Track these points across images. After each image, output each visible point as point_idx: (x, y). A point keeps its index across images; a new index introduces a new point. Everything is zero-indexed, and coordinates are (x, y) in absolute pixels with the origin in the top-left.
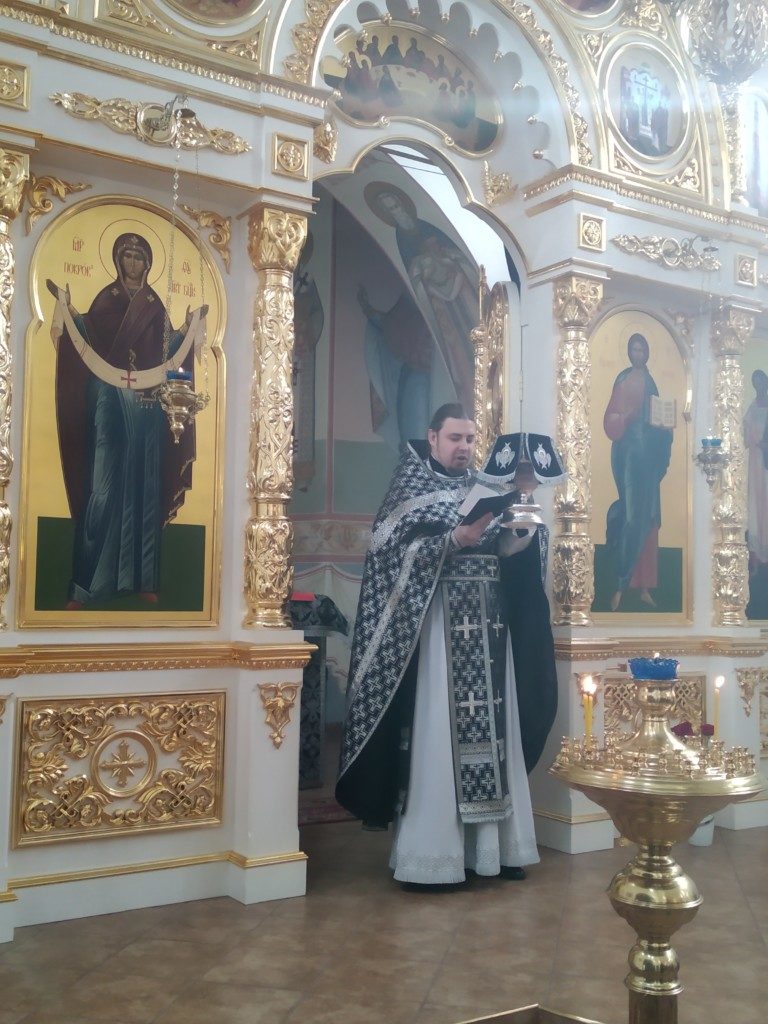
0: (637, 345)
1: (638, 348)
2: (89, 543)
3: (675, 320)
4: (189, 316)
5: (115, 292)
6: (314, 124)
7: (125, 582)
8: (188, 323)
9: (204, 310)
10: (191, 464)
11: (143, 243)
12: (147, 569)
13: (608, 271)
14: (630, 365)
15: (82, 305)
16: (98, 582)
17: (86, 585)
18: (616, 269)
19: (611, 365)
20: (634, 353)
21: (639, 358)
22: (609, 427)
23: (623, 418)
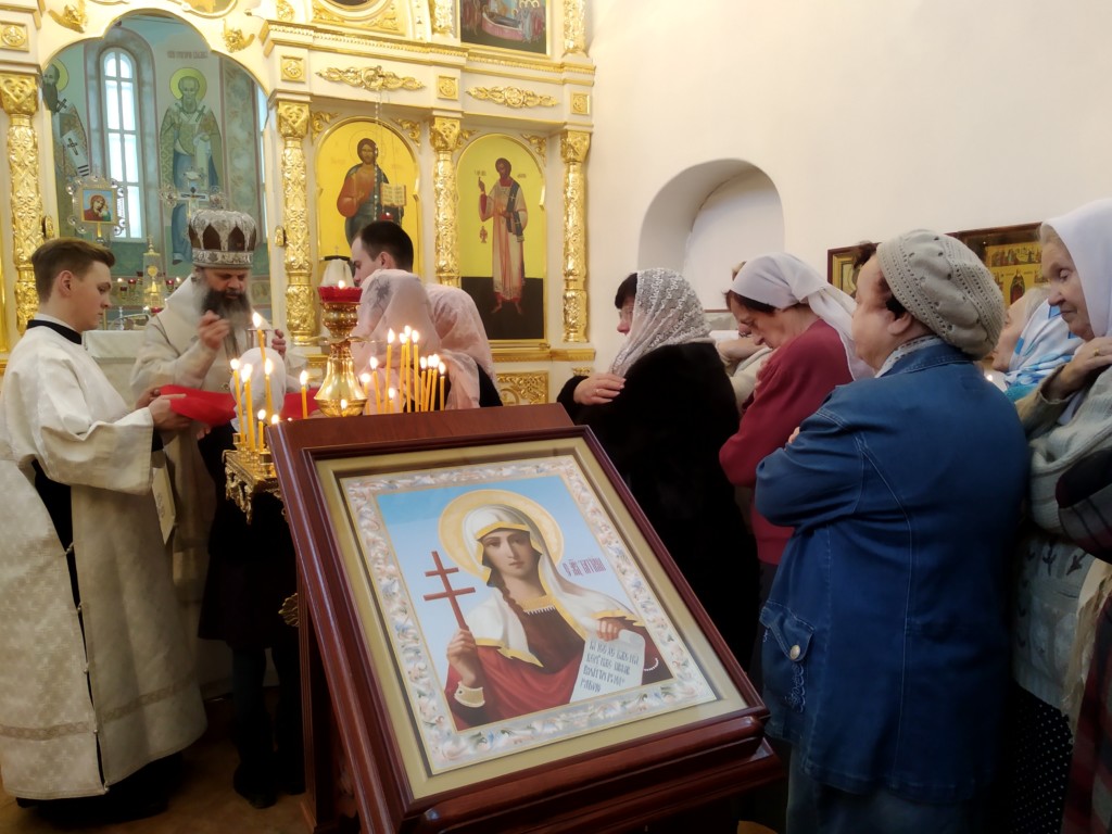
0: (366, 147)
1: (367, 149)
3: (401, 125)
6: (30, 11)
13: (311, 95)
14: (360, 162)
18: (317, 92)
19: (341, 162)
20: (363, 153)
21: (368, 157)
22: (342, 208)
23: (355, 201)
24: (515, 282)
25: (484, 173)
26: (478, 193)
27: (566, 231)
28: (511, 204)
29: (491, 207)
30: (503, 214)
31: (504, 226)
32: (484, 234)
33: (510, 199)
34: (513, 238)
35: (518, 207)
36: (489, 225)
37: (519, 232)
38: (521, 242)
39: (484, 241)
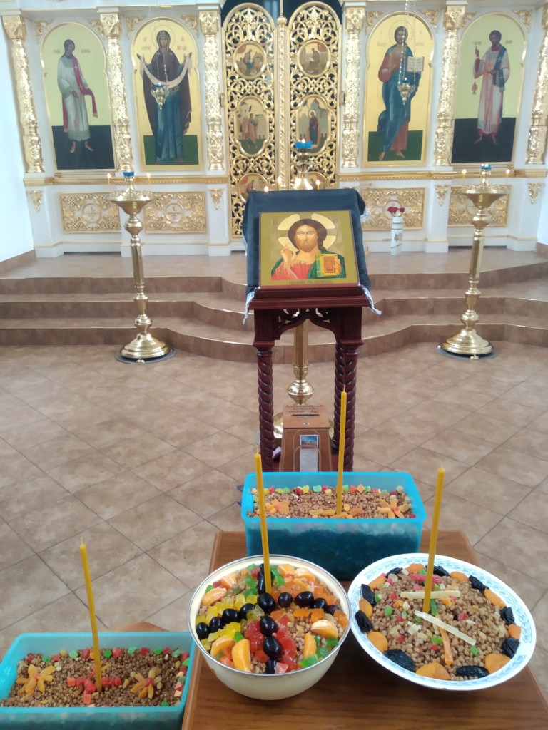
0: (400, 32)
1: (400, 34)
2: (159, 143)
3: (425, 14)
4: (185, 57)
5: (159, 54)
7: (172, 155)
8: (185, 61)
9: (190, 54)
10: (190, 114)
11: (167, 33)
12: (179, 151)
13: (367, 2)
14: (395, 43)
15: (149, 61)
16: (164, 156)
17: (160, 157)
19: (383, 45)
20: (398, 37)
21: (400, 39)
22: (381, 76)
23: (390, 70)
24: (494, 121)
25: (480, 43)
26: (474, 58)
27: (538, 81)
28: (498, 64)
29: (482, 67)
30: (491, 72)
31: (490, 81)
32: (475, 88)
33: (497, 60)
34: (497, 89)
35: (503, 66)
36: (480, 81)
37: (502, 84)
38: (502, 92)
39: (474, 93)
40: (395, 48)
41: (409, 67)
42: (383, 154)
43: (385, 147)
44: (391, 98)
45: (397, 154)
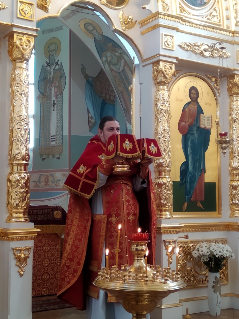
0: (193, 91)
1: (194, 93)
3: (211, 80)
19: (181, 100)
20: (192, 95)
21: (194, 97)
22: (181, 129)
23: (187, 124)
40: (190, 105)
41: (201, 123)
42: (186, 204)
43: (187, 197)
44: (189, 150)
45: (197, 205)
